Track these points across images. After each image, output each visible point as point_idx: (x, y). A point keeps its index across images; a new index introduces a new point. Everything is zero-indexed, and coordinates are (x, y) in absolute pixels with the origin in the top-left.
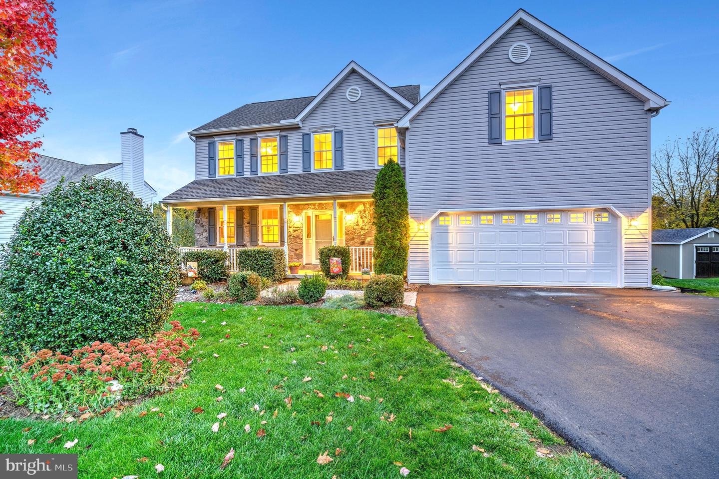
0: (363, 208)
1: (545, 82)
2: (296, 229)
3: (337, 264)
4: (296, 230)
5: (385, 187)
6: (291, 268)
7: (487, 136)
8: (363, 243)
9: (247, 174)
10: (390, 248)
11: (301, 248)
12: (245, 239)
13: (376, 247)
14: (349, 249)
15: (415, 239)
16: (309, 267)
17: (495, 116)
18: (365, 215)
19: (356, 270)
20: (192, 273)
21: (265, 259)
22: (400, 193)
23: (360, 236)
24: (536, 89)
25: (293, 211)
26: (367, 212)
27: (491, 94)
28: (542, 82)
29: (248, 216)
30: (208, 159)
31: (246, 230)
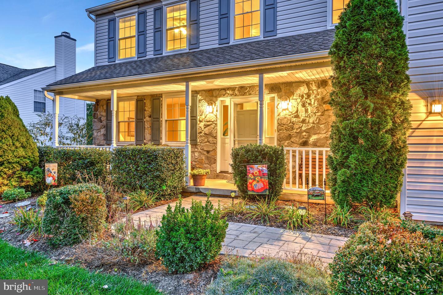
0: (306, 91)
2: (209, 123)
3: (260, 175)
4: (208, 125)
5: (360, 28)
6: (194, 177)
8: (305, 144)
9: (150, 55)
10: (368, 150)
11: (215, 150)
12: (146, 137)
13: (335, 149)
14: (282, 150)
16: (224, 176)
18: (309, 101)
19: (294, 183)
20: (51, 178)
21: (150, 163)
22: (393, 39)
23: (301, 132)
25: (205, 99)
26: (312, 97)
29: (150, 107)
30: (107, 40)
31: (147, 125)
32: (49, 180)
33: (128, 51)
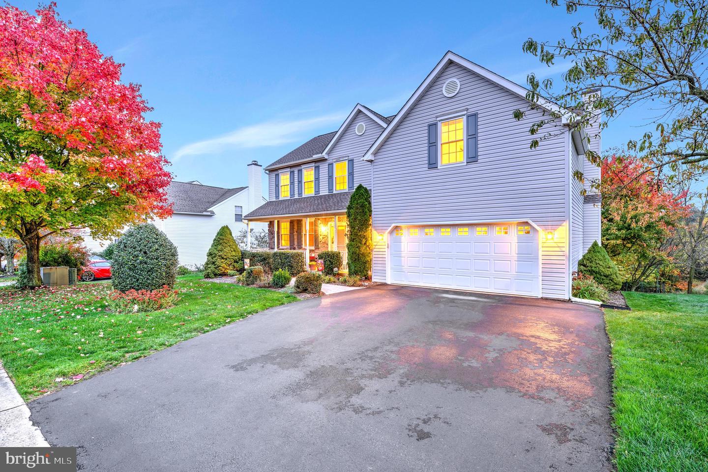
1: (472, 111)
2: (324, 237)
7: (427, 162)
9: (296, 197)
12: (295, 244)
15: (377, 247)
17: (433, 145)
24: (465, 117)
25: (323, 223)
27: (429, 126)
28: (470, 110)
29: (296, 226)
30: (275, 186)
31: (295, 237)
32: (246, 267)
33: (286, 193)
